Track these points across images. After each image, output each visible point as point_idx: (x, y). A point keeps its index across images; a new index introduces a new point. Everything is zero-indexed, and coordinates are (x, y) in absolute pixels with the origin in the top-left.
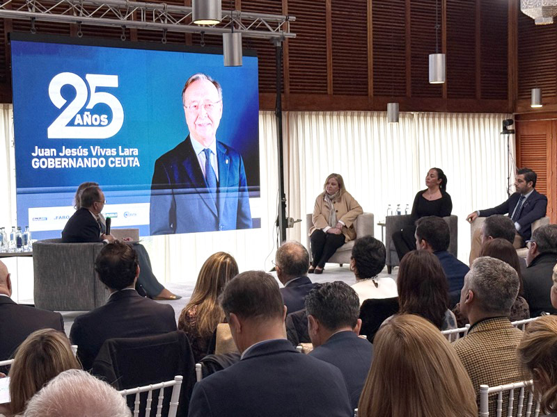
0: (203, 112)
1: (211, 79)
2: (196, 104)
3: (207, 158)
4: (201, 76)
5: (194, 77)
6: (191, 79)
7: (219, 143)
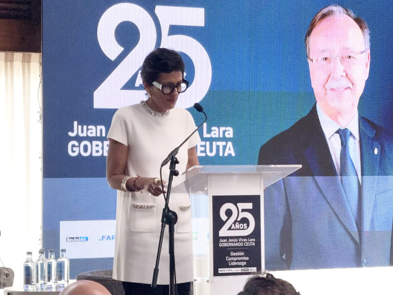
0: (340, 68)
1: (352, 15)
2: (326, 55)
3: (344, 145)
4: (337, 9)
5: (325, 11)
6: (320, 15)
7: (364, 120)
